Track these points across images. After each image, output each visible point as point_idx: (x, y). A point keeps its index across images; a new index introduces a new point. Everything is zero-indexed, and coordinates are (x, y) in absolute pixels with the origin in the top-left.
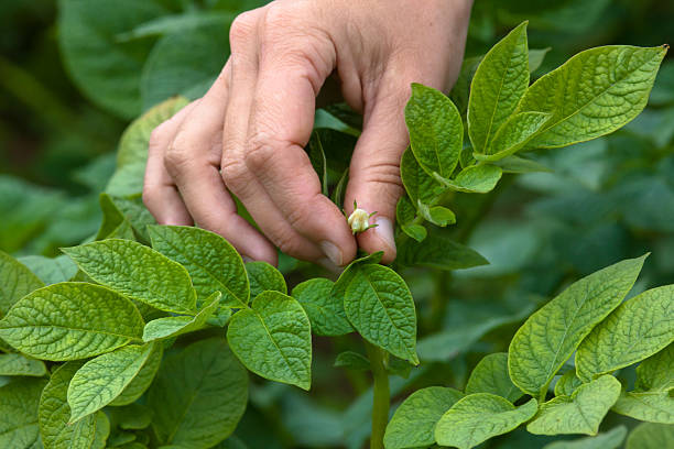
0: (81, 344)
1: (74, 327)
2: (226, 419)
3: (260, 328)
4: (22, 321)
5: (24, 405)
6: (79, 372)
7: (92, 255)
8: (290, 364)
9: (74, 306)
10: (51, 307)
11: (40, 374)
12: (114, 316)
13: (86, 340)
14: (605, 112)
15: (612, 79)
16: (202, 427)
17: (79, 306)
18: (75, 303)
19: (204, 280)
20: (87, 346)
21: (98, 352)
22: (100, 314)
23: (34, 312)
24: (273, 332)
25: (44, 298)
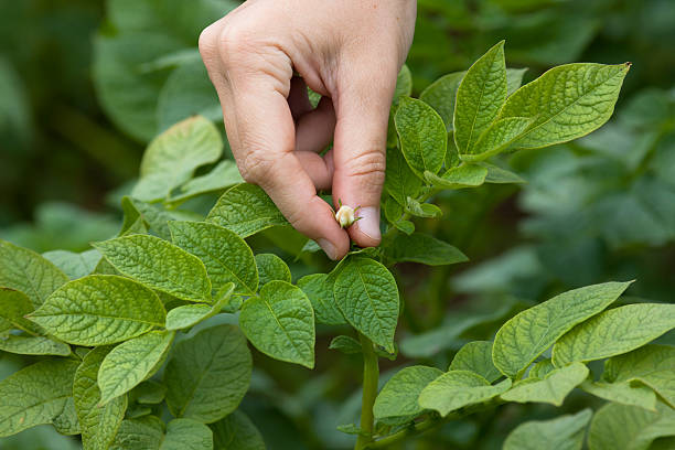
0: (110, 330)
1: (103, 315)
2: (232, 396)
3: (269, 313)
4: (58, 310)
5: (52, 382)
6: (108, 357)
7: (119, 249)
8: (296, 346)
9: (103, 297)
10: (83, 297)
11: (66, 354)
12: (139, 305)
13: (114, 326)
14: (575, 120)
15: (581, 92)
16: (210, 402)
17: (108, 296)
18: (104, 293)
19: (217, 270)
20: (116, 331)
21: (124, 338)
22: (125, 303)
23: (68, 302)
24: (280, 317)
25: (77, 288)
